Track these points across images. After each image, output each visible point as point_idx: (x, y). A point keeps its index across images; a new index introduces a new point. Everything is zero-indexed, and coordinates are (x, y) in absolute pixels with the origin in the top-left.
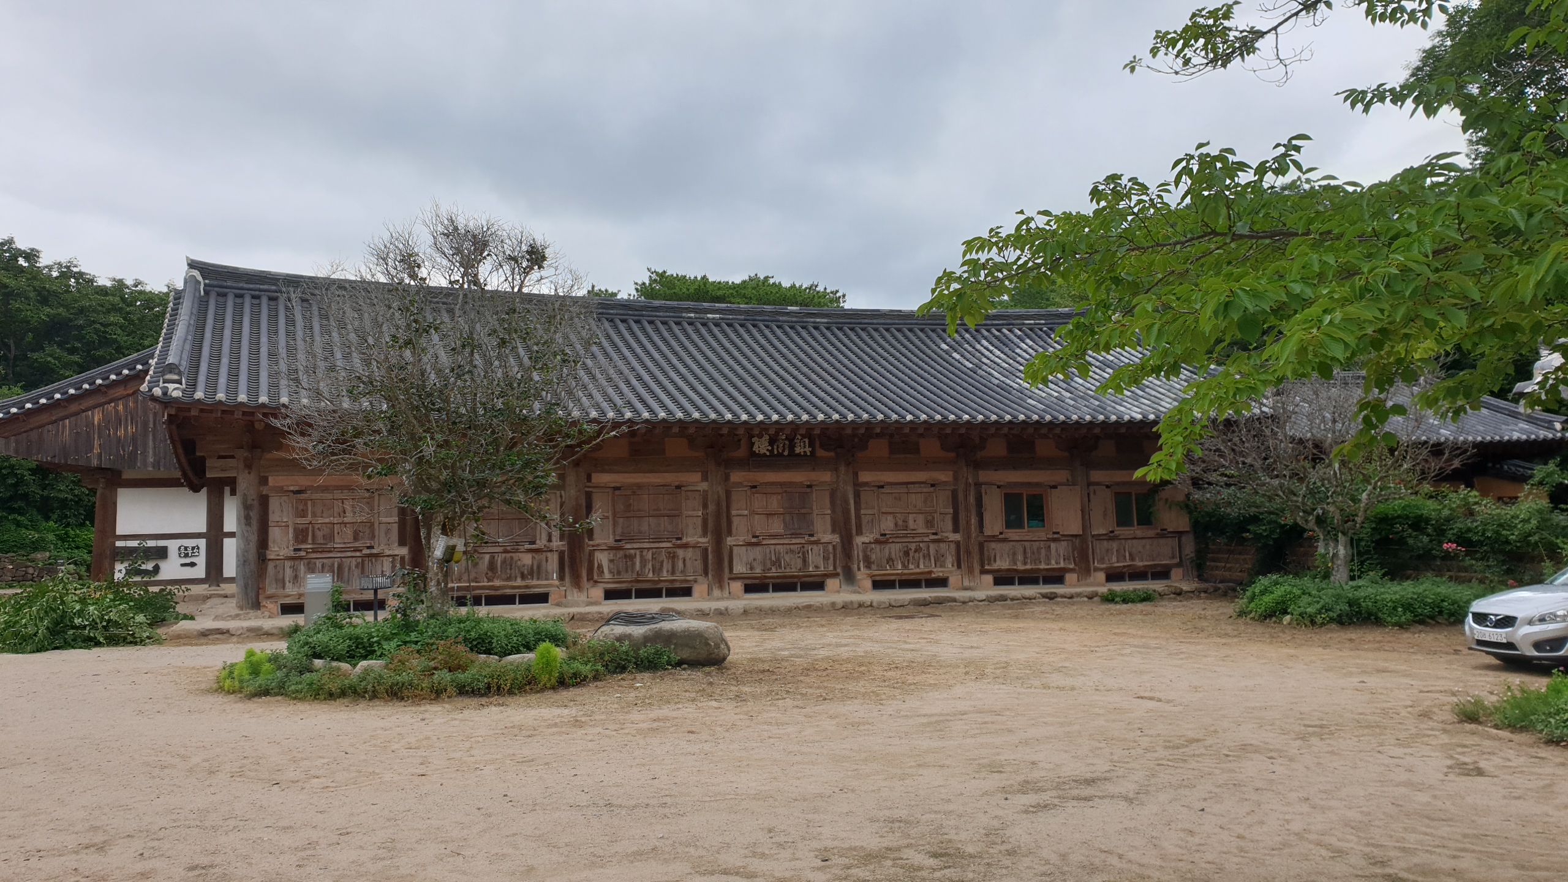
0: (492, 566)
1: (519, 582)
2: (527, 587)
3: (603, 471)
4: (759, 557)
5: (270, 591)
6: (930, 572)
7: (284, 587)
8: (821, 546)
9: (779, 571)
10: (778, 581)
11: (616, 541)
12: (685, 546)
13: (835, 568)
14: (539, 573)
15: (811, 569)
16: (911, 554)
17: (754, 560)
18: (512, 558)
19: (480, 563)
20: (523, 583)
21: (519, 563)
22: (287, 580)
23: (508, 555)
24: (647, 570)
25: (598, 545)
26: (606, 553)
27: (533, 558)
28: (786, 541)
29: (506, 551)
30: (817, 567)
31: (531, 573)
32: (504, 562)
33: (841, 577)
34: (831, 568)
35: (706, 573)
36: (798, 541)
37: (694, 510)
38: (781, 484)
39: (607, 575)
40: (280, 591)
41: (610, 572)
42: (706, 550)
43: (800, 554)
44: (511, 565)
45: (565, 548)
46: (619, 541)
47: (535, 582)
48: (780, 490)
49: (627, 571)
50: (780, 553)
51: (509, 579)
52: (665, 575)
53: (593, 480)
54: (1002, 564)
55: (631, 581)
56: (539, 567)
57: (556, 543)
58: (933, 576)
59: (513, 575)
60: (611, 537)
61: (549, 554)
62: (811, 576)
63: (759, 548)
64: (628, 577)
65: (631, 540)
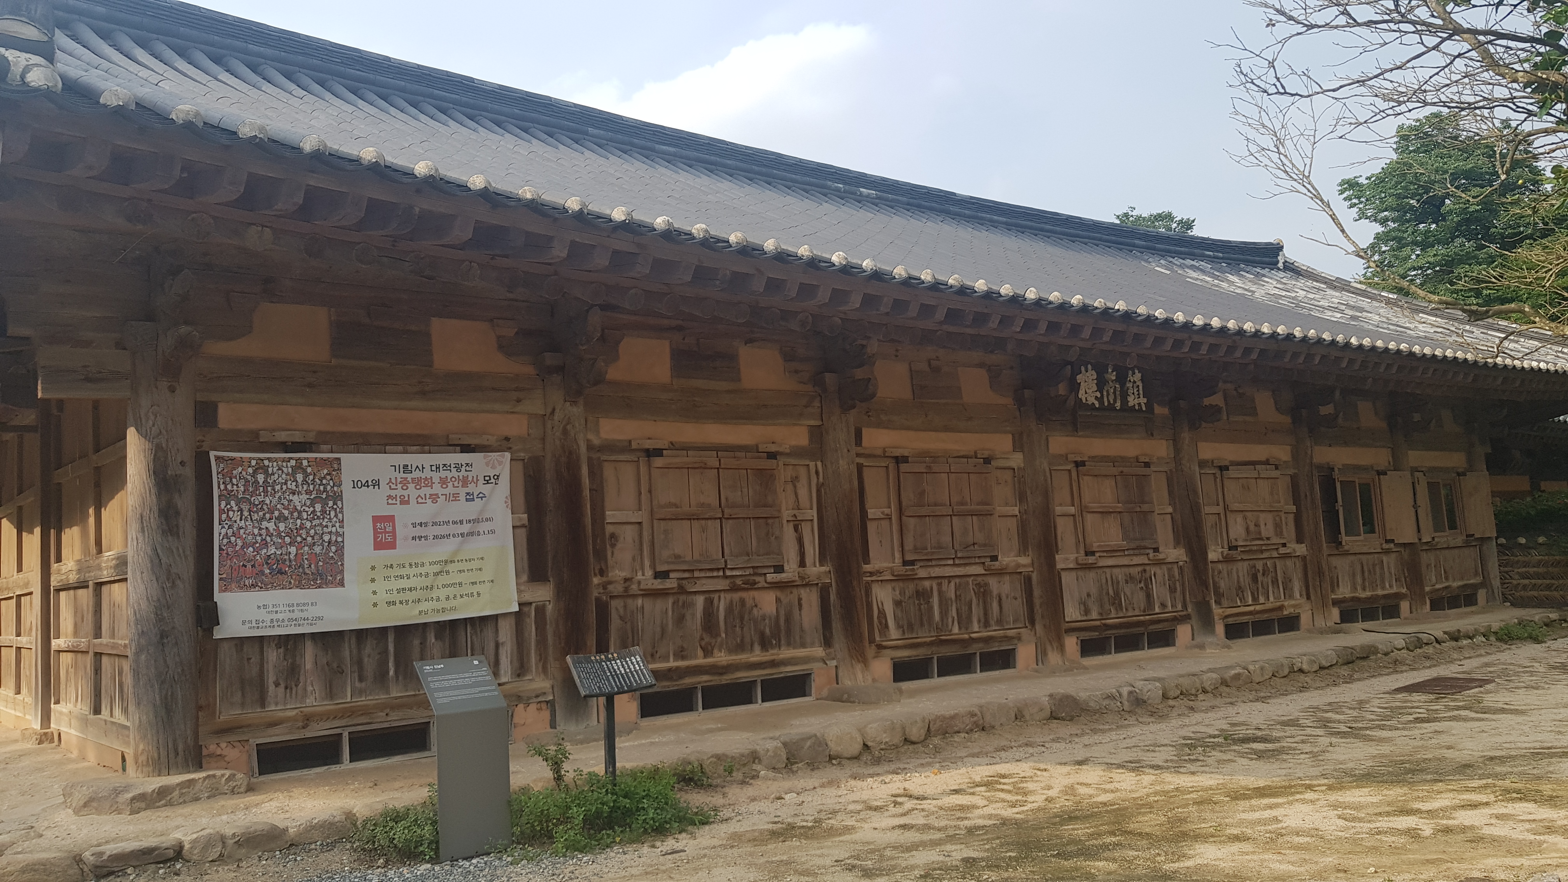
0: (709, 623)
1: (757, 655)
2: (773, 664)
3: (880, 425)
4: (1094, 591)
5: (227, 714)
6: (1281, 608)
7: (262, 702)
8: (1165, 567)
9: (1121, 615)
10: (1122, 631)
11: (905, 563)
12: (1000, 573)
13: (1185, 606)
14: (789, 632)
15: (1157, 610)
16: (1260, 578)
17: (1089, 595)
18: (742, 601)
19: (688, 617)
20: (766, 657)
21: (755, 611)
22: (271, 679)
23: (736, 596)
24: (950, 620)
25: (879, 572)
26: (889, 587)
27: (778, 600)
28: (1125, 561)
29: (734, 589)
30: (1163, 605)
31: (776, 634)
32: (729, 610)
33: (1194, 621)
34: (1179, 607)
35: (1032, 622)
36: (1136, 560)
37: (1007, 504)
38: (1113, 461)
39: (894, 633)
40: (253, 714)
41: (899, 626)
42: (1028, 580)
43: (1142, 585)
44: (742, 619)
45: (830, 579)
46: (912, 563)
47: (786, 653)
48: (1115, 471)
49: (922, 625)
50: (1118, 583)
51: (741, 647)
52: (976, 630)
53: (865, 443)
54: (1344, 591)
55: (931, 644)
56: (788, 619)
57: (816, 570)
58: (1285, 613)
59: (747, 640)
60: (897, 555)
61: (804, 593)
62: (1159, 621)
63: (1092, 575)
64: (925, 635)
65: (928, 562)
